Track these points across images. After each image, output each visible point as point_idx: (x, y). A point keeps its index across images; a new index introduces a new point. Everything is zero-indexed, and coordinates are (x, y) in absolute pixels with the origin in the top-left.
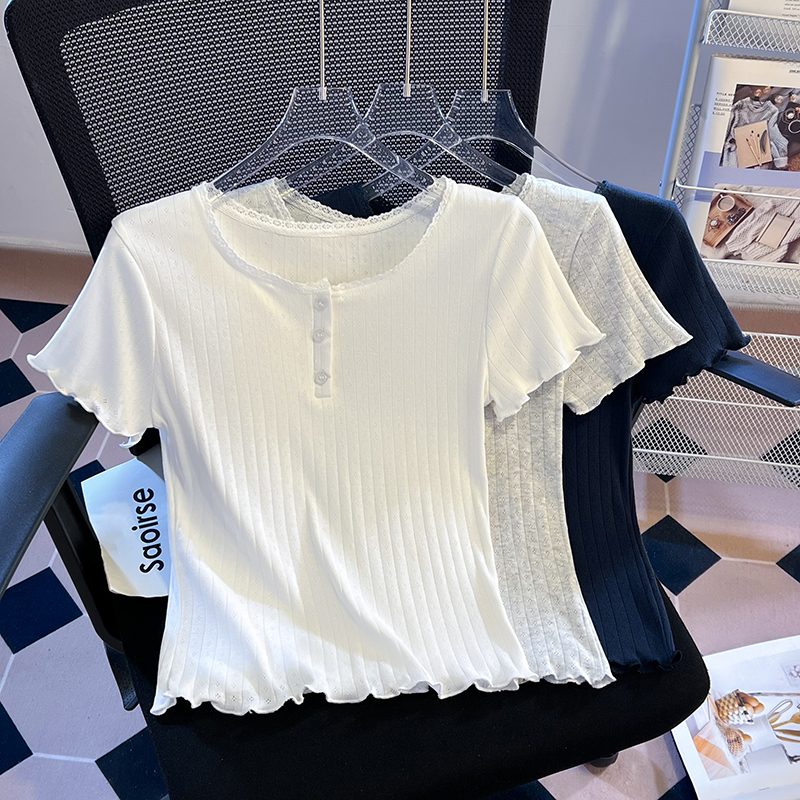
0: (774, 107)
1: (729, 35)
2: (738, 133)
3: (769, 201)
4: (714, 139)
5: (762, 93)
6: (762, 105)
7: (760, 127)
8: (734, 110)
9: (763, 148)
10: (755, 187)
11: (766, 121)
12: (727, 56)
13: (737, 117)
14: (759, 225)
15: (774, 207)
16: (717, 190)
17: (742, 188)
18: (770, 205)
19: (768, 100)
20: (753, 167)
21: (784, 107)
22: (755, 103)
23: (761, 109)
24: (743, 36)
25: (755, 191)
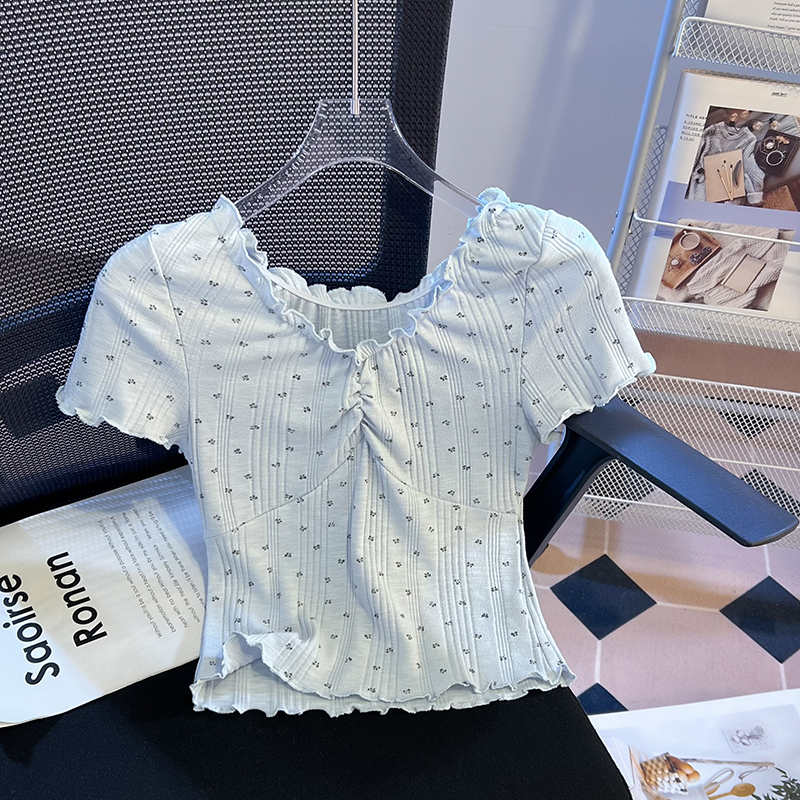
0: (751, 135)
1: (703, 47)
2: (709, 163)
3: (739, 241)
4: (679, 168)
5: (739, 118)
6: (738, 132)
7: (735, 156)
8: (705, 136)
9: (736, 181)
10: (723, 225)
11: (741, 151)
12: (700, 72)
13: (708, 144)
14: (726, 267)
15: (744, 247)
16: (681, 226)
17: (709, 225)
18: (740, 245)
19: (745, 126)
20: (723, 202)
21: (763, 135)
22: (729, 128)
23: (736, 136)
24: (720, 50)
25: (723, 229)
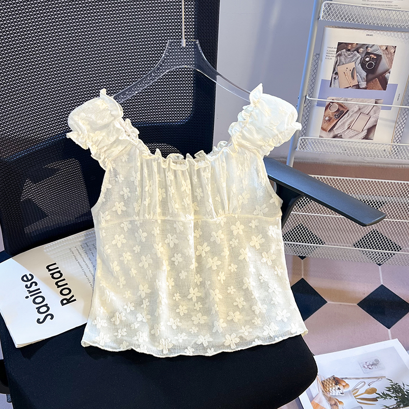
0: (358, 55)
1: (333, 15)
2: (339, 69)
3: (357, 106)
4: (326, 73)
5: (352, 47)
6: (352, 54)
7: (351, 65)
8: (337, 57)
9: (353, 77)
10: (349, 99)
11: (354, 62)
12: (333, 27)
13: (339, 60)
14: (351, 120)
15: (360, 109)
16: (328, 100)
17: (342, 99)
19: (355, 51)
20: (348, 88)
21: (364, 54)
22: (348, 52)
23: (351, 56)
25: (349, 101)
